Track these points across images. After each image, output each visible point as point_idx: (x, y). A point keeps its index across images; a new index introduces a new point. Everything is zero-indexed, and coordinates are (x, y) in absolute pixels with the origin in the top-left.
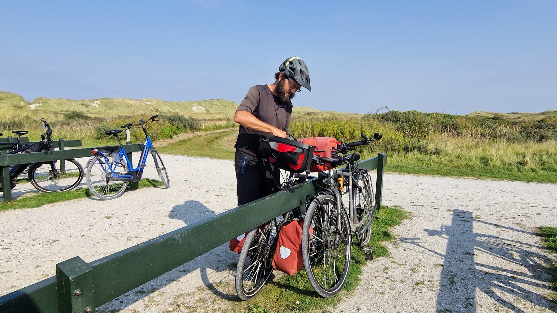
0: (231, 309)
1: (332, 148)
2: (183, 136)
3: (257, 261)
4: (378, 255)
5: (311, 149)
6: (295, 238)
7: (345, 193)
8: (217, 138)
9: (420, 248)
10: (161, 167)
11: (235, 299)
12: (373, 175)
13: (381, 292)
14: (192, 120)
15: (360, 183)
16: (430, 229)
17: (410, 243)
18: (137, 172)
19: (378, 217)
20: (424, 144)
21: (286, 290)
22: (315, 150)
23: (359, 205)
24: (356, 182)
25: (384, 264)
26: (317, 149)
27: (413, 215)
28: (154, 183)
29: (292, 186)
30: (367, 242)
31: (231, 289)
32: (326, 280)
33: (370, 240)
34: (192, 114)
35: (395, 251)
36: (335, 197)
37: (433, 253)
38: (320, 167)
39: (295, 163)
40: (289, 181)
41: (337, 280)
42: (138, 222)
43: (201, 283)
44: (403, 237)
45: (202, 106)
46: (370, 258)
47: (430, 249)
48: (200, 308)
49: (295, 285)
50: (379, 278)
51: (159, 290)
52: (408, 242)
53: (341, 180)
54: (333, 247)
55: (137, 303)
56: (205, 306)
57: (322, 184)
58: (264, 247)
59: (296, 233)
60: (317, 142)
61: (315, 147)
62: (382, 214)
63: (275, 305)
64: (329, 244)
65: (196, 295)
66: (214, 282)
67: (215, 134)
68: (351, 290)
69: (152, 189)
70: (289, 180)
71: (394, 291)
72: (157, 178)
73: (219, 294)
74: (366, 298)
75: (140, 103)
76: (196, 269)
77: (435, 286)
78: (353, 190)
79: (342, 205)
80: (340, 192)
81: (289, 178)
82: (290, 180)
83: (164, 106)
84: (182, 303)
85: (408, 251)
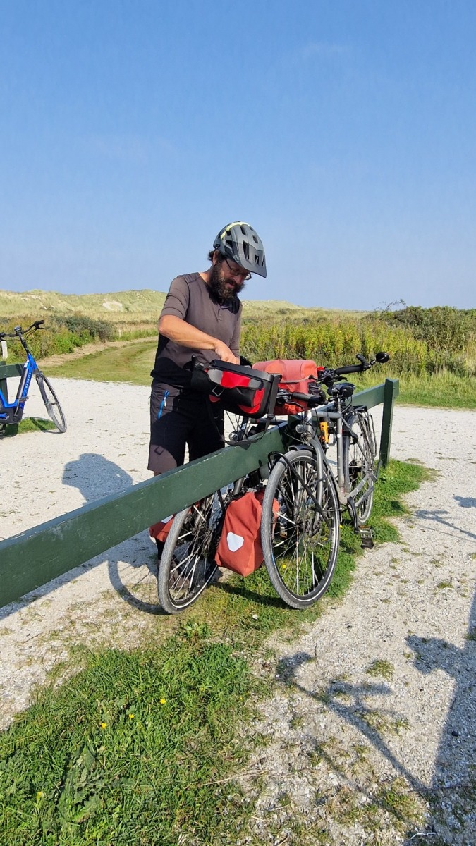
0: (152, 627)
1: (308, 377)
2: (89, 349)
3: (192, 555)
4: (383, 540)
5: (275, 380)
6: (250, 521)
7: (330, 445)
8: (141, 352)
9: (448, 527)
10: (52, 400)
11: (159, 611)
12: (376, 412)
13: (384, 598)
14: (102, 323)
15: (356, 429)
16: (464, 496)
17: (433, 519)
18: (15, 408)
19: (384, 478)
20: (460, 359)
21: (238, 597)
22: (283, 381)
23: (354, 463)
24: (349, 427)
25: (390, 553)
26: (285, 379)
27: (439, 473)
28: (42, 424)
29: (247, 437)
30: (363, 519)
31: (154, 595)
32: (300, 580)
33: (371, 514)
34: (103, 314)
35: (408, 532)
36: (314, 453)
37: (467, 535)
38: (290, 408)
39: (249, 405)
40: (242, 431)
41: (317, 580)
42: (15, 487)
43: (108, 585)
44: (422, 509)
45: (118, 301)
46: (368, 545)
47: (463, 529)
48: (105, 625)
49: (252, 589)
50: (382, 576)
51: (44, 597)
52: (429, 518)
53: (325, 426)
54: (310, 532)
55: (11, 617)
56: (114, 621)
57: (295, 434)
58: (202, 532)
59: (251, 512)
60: (285, 369)
61: (281, 377)
62: (390, 474)
63: (221, 621)
64: (303, 527)
65: (100, 604)
66: (129, 582)
67: (138, 345)
68: (339, 596)
69: (40, 433)
70: (241, 428)
71: (405, 598)
72: (46, 417)
73: (136, 603)
74: (360, 609)
75: (23, 297)
76: (102, 562)
77: (469, 589)
78: (344, 439)
79: (326, 466)
80: (323, 444)
81: (242, 424)
82: (243, 428)
83: (60, 301)
84: (79, 618)
85: (428, 533)
